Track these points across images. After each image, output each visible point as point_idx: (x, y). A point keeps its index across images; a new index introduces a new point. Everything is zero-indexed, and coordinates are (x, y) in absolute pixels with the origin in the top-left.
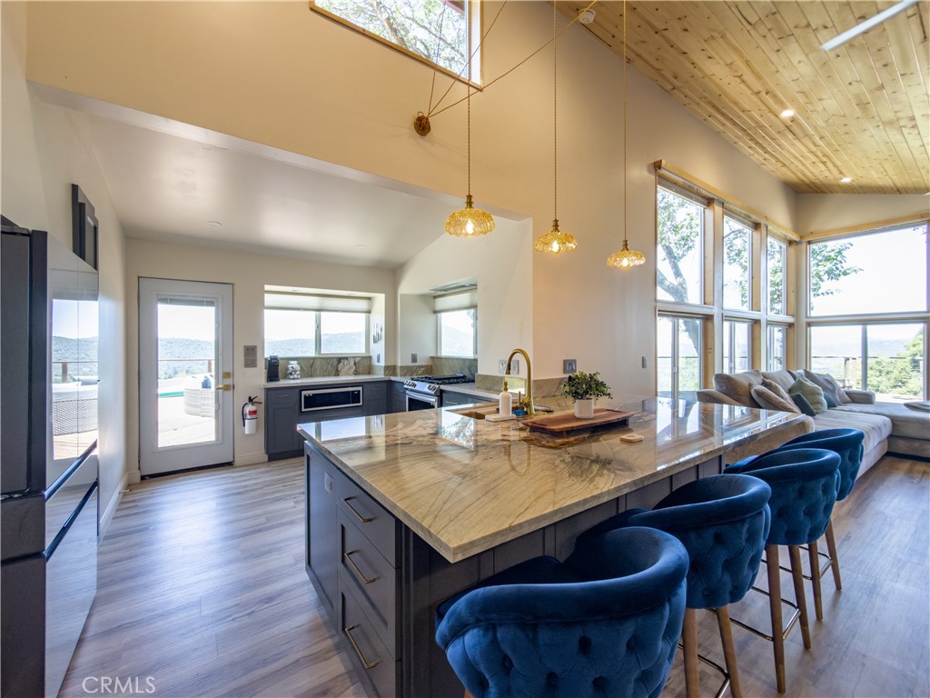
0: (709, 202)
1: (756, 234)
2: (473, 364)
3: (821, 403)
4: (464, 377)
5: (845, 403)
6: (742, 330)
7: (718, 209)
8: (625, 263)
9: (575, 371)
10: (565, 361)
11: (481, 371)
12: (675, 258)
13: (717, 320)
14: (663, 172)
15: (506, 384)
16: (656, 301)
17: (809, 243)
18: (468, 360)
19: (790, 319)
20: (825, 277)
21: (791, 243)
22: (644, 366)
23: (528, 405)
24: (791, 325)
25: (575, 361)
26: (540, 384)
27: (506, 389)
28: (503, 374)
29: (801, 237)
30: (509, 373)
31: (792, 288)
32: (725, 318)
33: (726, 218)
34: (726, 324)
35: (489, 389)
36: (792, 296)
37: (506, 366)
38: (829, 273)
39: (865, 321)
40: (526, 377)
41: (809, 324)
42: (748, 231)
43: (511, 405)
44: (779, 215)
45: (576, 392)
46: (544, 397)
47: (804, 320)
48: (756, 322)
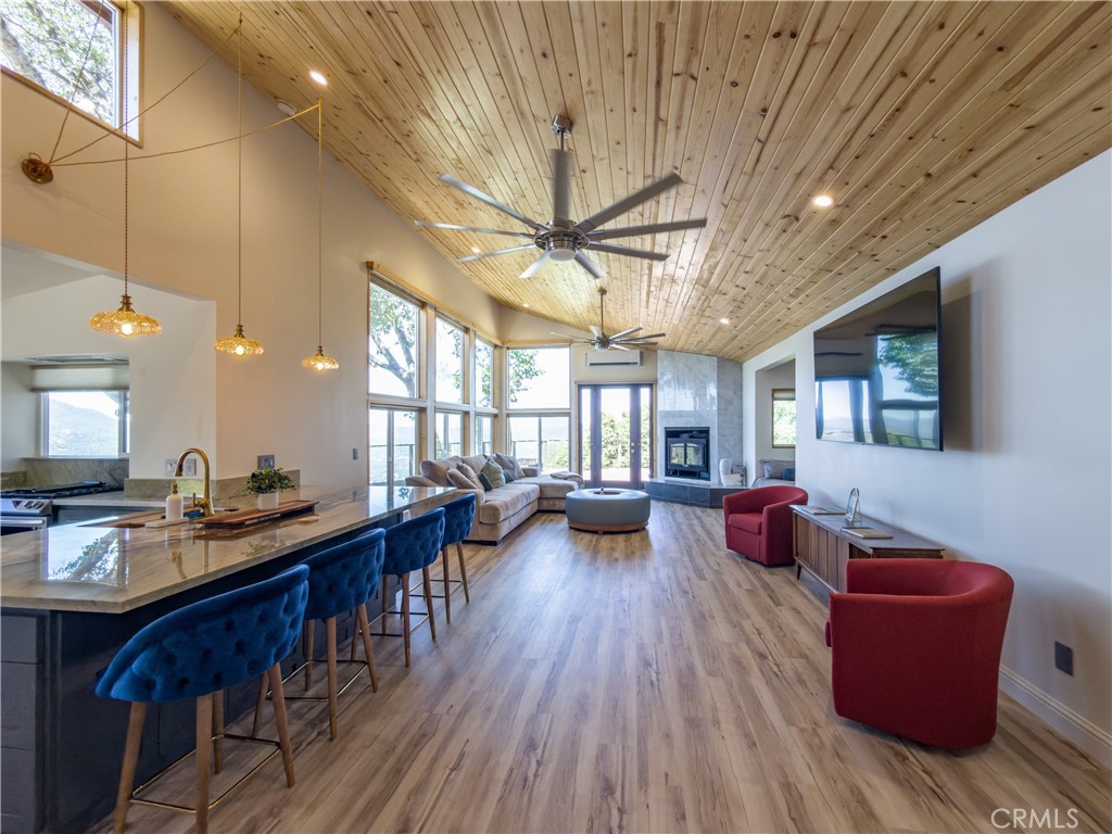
0: (423, 305)
1: (466, 337)
2: (121, 465)
3: (500, 479)
4: (101, 485)
5: (521, 477)
6: (455, 421)
7: (431, 312)
8: (320, 366)
9: (273, 467)
10: (259, 457)
11: (135, 473)
12: (407, 343)
13: (430, 412)
14: (374, 272)
15: (175, 487)
16: (368, 394)
17: (508, 348)
18: (109, 460)
19: (495, 411)
20: (524, 376)
21: (496, 346)
22: (355, 458)
23: (205, 506)
24: (496, 416)
25: (273, 456)
26: (223, 485)
27: (175, 492)
28: (173, 477)
29: (503, 343)
30: (180, 475)
31: (497, 385)
32: (437, 410)
33: (438, 320)
34: (440, 417)
35: (149, 497)
36: (497, 391)
37: (176, 467)
38: (527, 372)
39: (540, 414)
40: (203, 477)
41: (508, 415)
42: (461, 333)
43: (182, 511)
44: (486, 322)
45: (259, 487)
46: (230, 498)
47: (505, 412)
48: (466, 413)
